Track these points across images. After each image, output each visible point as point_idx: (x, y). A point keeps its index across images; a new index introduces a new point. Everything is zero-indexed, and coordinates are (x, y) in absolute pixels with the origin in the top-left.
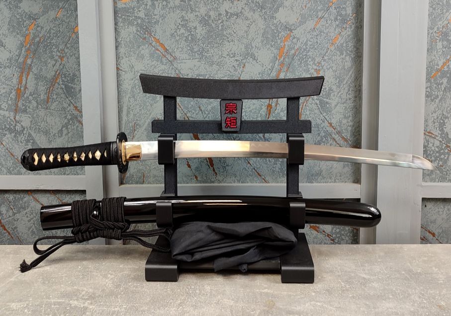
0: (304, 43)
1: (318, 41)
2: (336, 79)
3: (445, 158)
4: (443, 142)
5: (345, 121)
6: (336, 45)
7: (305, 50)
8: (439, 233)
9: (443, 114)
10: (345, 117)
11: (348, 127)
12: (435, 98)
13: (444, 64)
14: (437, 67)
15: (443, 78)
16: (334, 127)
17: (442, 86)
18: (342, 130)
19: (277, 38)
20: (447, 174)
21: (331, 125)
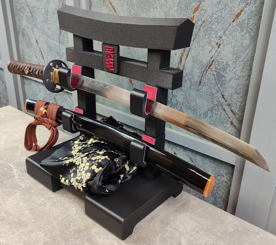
0: (210, 15)
1: (222, 15)
2: (234, 55)
5: (235, 96)
6: (238, 21)
7: (210, 22)
10: (236, 93)
11: (237, 102)
16: (226, 100)
18: (232, 104)
19: (189, 9)
21: (223, 97)
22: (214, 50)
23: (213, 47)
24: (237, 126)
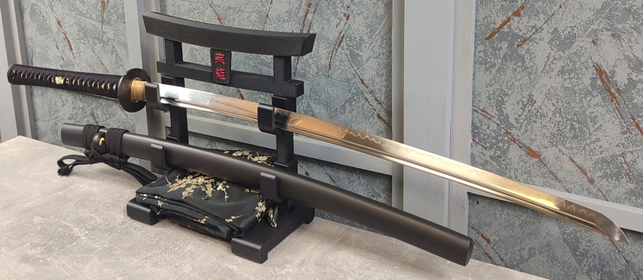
2: (368, 28)
3: (505, 147)
4: (502, 126)
5: (378, 80)
8: (494, 240)
9: (502, 90)
10: (378, 75)
11: (382, 88)
12: (490, 67)
13: (504, 23)
14: (494, 26)
15: (500, 40)
16: (367, 86)
17: (501, 52)
18: (375, 90)
20: (506, 168)
21: (362, 82)
22: (342, 23)
23: (340, 19)
24: (386, 120)
